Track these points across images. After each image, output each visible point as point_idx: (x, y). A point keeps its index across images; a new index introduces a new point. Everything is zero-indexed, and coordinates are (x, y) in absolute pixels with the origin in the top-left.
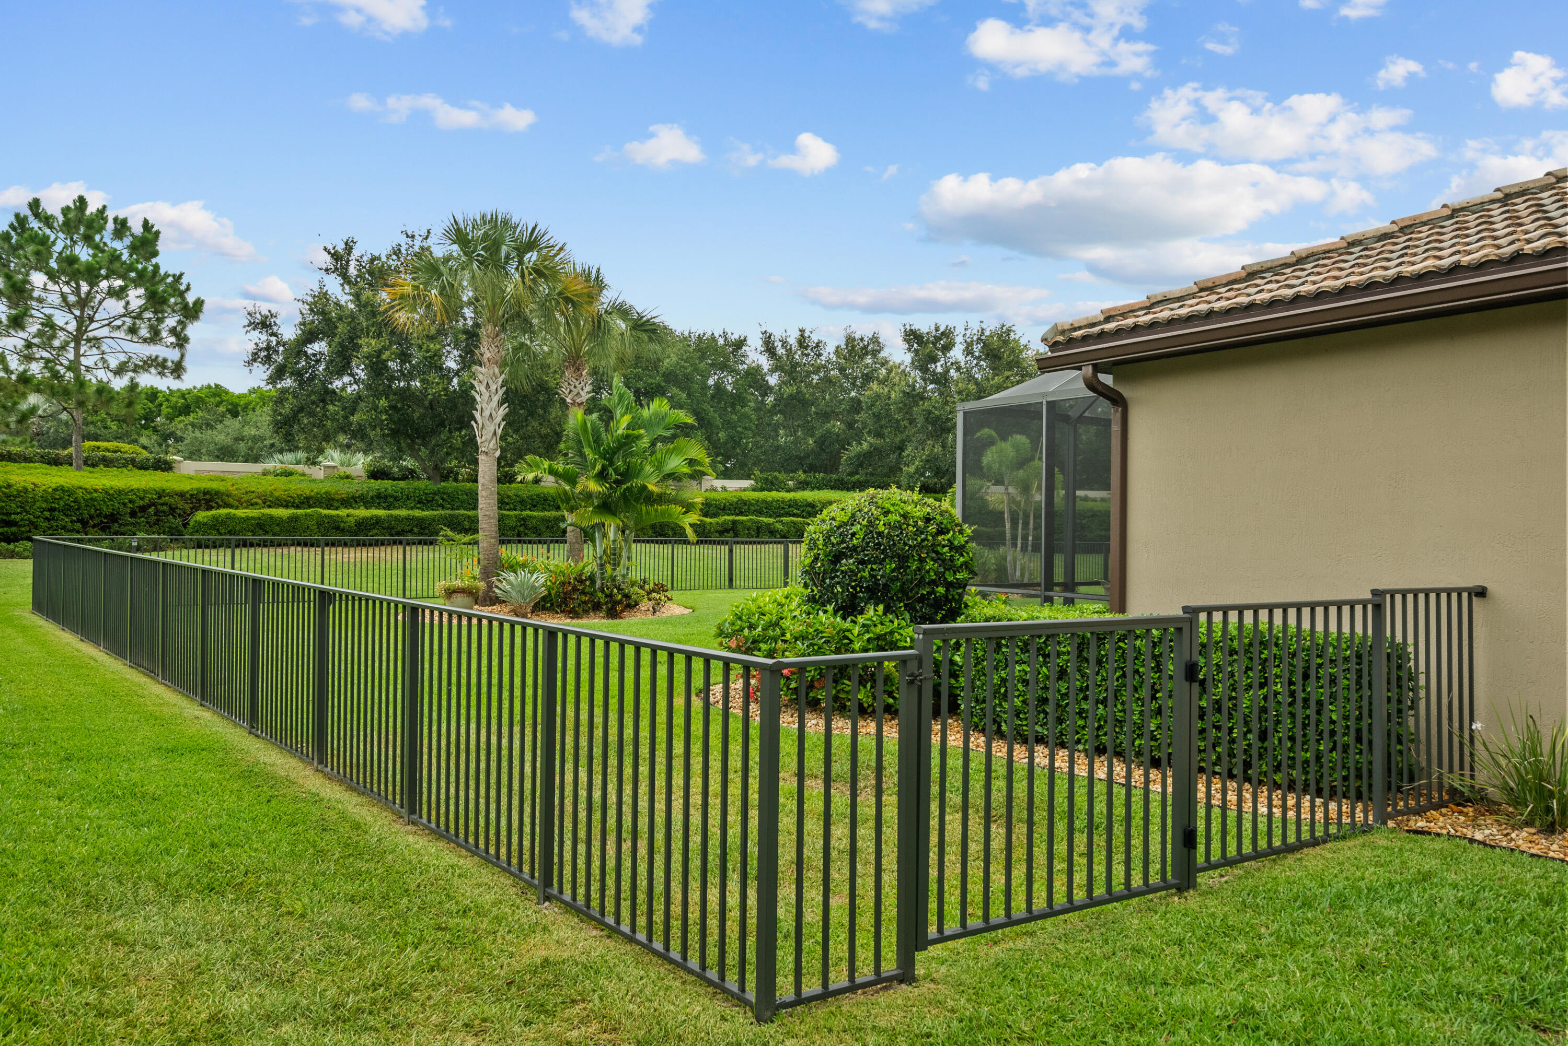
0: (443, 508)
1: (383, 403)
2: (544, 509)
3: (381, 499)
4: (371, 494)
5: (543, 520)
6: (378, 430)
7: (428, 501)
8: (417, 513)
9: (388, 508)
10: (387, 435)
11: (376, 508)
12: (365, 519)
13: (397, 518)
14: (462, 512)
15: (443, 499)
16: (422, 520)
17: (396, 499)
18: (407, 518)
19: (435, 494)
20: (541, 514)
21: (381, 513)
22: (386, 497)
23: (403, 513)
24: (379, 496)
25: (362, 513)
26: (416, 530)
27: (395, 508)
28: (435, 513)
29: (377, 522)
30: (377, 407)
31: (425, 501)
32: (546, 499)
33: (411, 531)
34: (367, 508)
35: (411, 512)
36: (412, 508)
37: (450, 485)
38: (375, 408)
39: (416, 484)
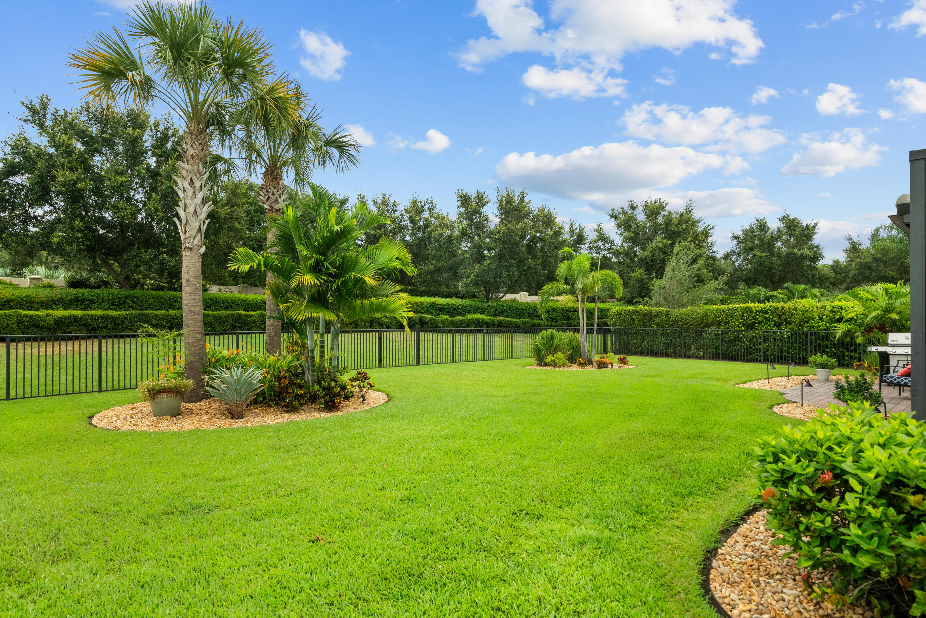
0: (134, 309)
1: (78, 223)
2: (216, 309)
3: (77, 302)
4: (69, 298)
5: (217, 317)
6: (75, 246)
7: (121, 304)
8: (111, 313)
9: (85, 309)
10: (84, 250)
11: (74, 309)
12: (63, 318)
13: (93, 317)
14: (150, 312)
15: (134, 302)
16: (116, 318)
17: (92, 302)
18: (102, 317)
19: (126, 298)
20: (215, 313)
21: (78, 313)
22: (83, 300)
23: (99, 313)
24: (76, 299)
25: (61, 313)
26: (110, 326)
27: (91, 309)
28: (127, 312)
29: (75, 320)
30: (74, 227)
31: (117, 304)
32: (217, 302)
33: (106, 327)
34: (65, 309)
35: (105, 312)
36: (106, 309)
37: (138, 292)
38: (72, 228)
39: (109, 290)
